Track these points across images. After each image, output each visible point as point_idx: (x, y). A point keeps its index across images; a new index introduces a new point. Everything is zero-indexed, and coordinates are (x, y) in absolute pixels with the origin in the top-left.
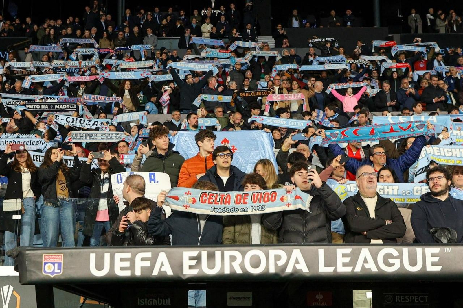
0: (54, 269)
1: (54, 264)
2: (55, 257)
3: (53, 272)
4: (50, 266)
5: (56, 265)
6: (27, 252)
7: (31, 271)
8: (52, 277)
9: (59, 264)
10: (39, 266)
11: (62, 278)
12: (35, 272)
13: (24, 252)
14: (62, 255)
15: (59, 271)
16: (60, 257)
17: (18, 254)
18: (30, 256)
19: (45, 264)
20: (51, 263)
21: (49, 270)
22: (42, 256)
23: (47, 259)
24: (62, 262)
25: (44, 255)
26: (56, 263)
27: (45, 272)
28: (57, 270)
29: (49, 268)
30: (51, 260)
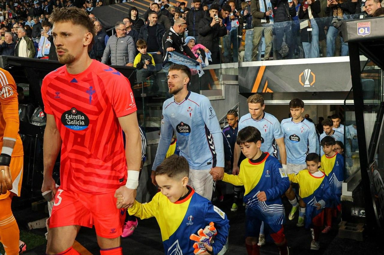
0: (365, 31)
1: (364, 28)
2: (365, 24)
3: (365, 33)
4: (362, 30)
5: (366, 29)
6: (347, 23)
7: (350, 34)
8: (364, 36)
9: (368, 28)
10: (355, 30)
11: (371, 36)
12: (352, 34)
13: (345, 23)
14: (370, 22)
15: (368, 32)
16: (368, 23)
17: (341, 25)
18: (349, 25)
19: (359, 29)
20: (363, 28)
21: (362, 32)
22: (357, 24)
23: (360, 26)
24: (370, 26)
25: (358, 23)
26: (366, 27)
27: (359, 33)
28: (366, 32)
29: (362, 31)
30: (363, 26)
